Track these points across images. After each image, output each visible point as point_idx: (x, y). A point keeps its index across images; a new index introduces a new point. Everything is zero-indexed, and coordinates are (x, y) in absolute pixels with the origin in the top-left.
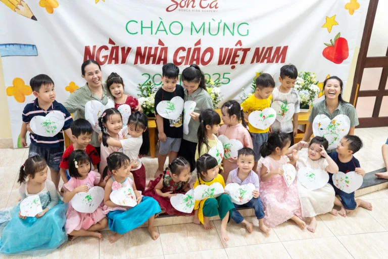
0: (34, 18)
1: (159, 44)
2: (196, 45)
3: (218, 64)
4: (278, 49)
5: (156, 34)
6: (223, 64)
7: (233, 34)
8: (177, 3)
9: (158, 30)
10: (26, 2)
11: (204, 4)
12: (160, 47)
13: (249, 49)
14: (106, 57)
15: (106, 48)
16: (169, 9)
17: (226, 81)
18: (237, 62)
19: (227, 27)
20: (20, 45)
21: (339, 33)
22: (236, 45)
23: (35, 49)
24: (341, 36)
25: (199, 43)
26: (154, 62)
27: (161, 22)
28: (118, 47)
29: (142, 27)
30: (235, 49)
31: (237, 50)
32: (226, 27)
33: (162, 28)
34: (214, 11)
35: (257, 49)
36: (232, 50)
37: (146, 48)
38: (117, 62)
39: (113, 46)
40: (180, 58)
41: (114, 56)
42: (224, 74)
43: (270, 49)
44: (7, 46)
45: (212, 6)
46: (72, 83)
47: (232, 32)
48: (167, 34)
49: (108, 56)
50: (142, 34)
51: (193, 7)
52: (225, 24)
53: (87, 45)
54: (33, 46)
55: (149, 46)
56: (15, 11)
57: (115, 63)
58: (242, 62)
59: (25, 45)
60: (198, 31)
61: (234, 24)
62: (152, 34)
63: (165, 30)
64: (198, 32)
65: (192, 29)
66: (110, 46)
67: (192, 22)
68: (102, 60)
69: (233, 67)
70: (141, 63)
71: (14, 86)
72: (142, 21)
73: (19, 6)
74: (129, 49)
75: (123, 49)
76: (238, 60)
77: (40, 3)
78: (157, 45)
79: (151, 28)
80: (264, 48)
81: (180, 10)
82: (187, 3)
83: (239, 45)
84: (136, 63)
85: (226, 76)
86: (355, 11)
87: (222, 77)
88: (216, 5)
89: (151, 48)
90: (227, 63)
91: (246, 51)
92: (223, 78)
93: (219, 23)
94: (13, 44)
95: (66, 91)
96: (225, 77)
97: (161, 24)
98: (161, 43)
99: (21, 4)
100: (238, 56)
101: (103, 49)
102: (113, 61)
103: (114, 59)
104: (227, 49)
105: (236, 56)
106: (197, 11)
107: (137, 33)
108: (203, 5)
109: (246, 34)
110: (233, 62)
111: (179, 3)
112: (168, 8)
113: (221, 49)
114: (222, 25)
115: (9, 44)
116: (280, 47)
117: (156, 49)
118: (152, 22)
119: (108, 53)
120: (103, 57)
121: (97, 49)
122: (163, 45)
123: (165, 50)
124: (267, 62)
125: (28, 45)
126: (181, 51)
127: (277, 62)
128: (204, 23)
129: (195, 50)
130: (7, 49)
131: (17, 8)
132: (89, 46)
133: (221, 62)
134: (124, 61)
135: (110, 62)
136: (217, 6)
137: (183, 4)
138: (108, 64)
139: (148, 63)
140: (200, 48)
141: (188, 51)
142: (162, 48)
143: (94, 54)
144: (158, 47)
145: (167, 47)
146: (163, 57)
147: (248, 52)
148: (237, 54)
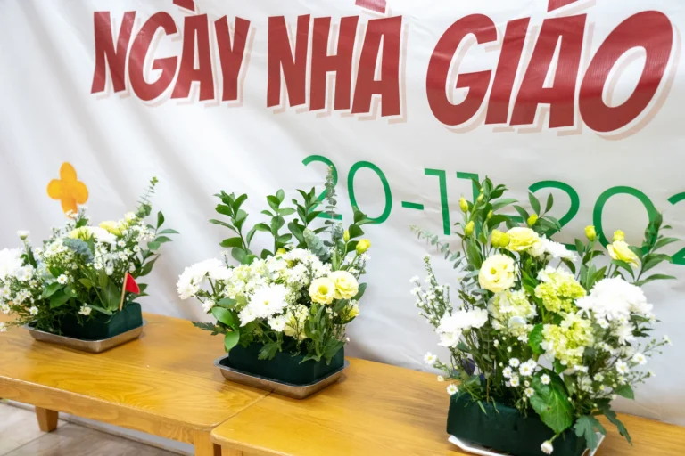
12: (365, 16)
14: (167, 64)
15: (163, 21)
26: (341, 103)
28: (204, 18)
37: (303, 21)
38: (207, 93)
39: (190, 13)
41: (196, 66)
49: (176, 58)
53: (99, 10)
55: (316, 12)
57: (202, 97)
66: (179, 15)
68: (151, 76)
70: (292, 104)
74: (242, 25)
75: (222, 24)
78: (352, 9)
84: (273, 99)
89: (323, 23)
101: (160, 29)
102: (195, 86)
103: (196, 75)
117: (349, 24)
119: (175, 46)
120: (157, 64)
121: (137, 30)
123: (387, 32)
126: (470, 37)
129: (550, 30)
132: (107, 14)
134: (231, 92)
135: (182, 90)
138: (175, 95)
140: (583, 17)
141: (506, 42)
142: (371, 22)
143: (122, 49)
144: (356, 18)
145: (398, 19)
146: (377, 76)
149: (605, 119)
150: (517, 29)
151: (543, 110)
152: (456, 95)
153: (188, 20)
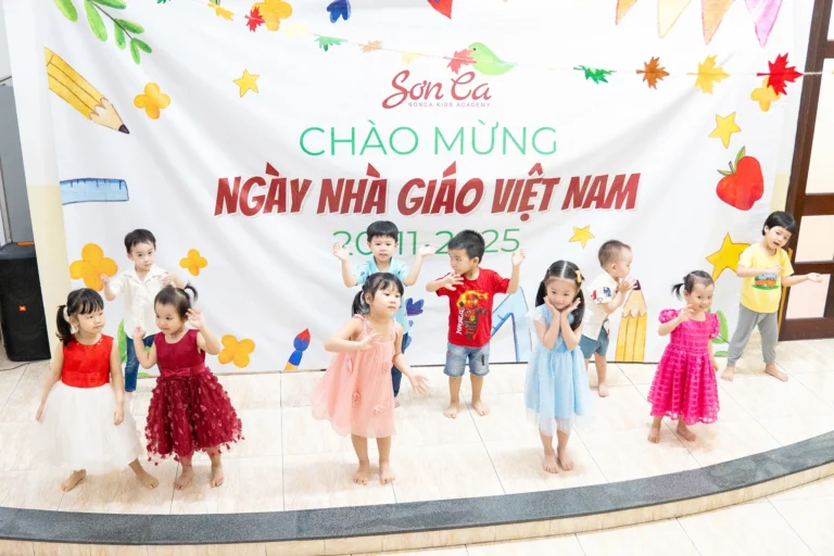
0: (123, 129)
1: (369, 174)
2: (446, 173)
3: (493, 212)
4: (620, 179)
5: (362, 153)
6: (503, 210)
7: (523, 151)
8: (404, 92)
9: (366, 145)
10: (111, 101)
11: (461, 90)
12: (371, 179)
13: (556, 181)
14: (260, 199)
15: (261, 182)
16: (389, 103)
17: (512, 245)
18: (532, 207)
19: (510, 135)
20: (97, 180)
21: (744, 148)
22: (531, 173)
23: (123, 187)
24: (748, 154)
25: (452, 169)
26: (357, 210)
27: (373, 129)
28: (285, 179)
29: (333, 141)
30: (528, 181)
31: (531, 183)
32: (507, 136)
33: (373, 140)
34: (483, 105)
35: (575, 181)
36: (520, 182)
37: (341, 182)
38: (282, 209)
39: (275, 177)
40: (412, 200)
41: (276, 198)
42: (507, 231)
43: (604, 179)
44: (75, 184)
45: (478, 94)
46: (193, 253)
47: (521, 145)
48: (385, 153)
49: (264, 196)
50: (333, 153)
51: (437, 97)
52: (506, 130)
53: (222, 177)
54: (120, 181)
55: (347, 177)
56: (91, 118)
57: (279, 211)
58: (544, 206)
59: (105, 180)
60: (449, 145)
61: (525, 129)
62: (353, 153)
63: (381, 146)
64: (449, 149)
65: (436, 141)
66: (269, 179)
67: (437, 129)
68: (252, 204)
69: (525, 218)
70: (331, 211)
71: (84, 260)
72: (333, 129)
73: (99, 109)
74: (307, 183)
75: (295, 183)
76: (536, 201)
77: (135, 102)
78: (365, 177)
79: (353, 141)
80: (588, 178)
81: (410, 104)
82: (425, 89)
83: (536, 173)
84: (321, 210)
85: (510, 235)
86: (772, 103)
87: (501, 236)
88: (486, 93)
90: (512, 209)
91: (551, 183)
92: (505, 239)
93: (493, 129)
94: (84, 180)
95: (180, 268)
96: (508, 237)
97: (373, 134)
98: (372, 171)
99: (101, 105)
100: (535, 194)
101: (256, 184)
102: (275, 207)
103: (276, 202)
104: (511, 182)
105: (529, 194)
106: (446, 105)
107: (323, 152)
108: (458, 94)
109: (551, 149)
110: (525, 207)
111: (409, 90)
112: (386, 101)
113: (499, 182)
114: (499, 133)
115: (78, 180)
116: (624, 176)
117: (363, 183)
118: (353, 129)
119: (264, 191)
120: (255, 198)
121: (242, 184)
122: (377, 175)
123: (381, 186)
124: (597, 207)
125: (110, 181)
126: (415, 186)
127: (618, 206)
128: (462, 129)
129: (444, 184)
130: (72, 189)
131: (94, 112)
132: (226, 179)
133: (497, 208)
134: (296, 208)
135: (268, 209)
136: (488, 95)
137: (417, 92)
138: (264, 212)
139: (345, 210)
140: (455, 180)
141: (429, 188)
142: (374, 182)
143: (235, 195)
144: (366, 181)
145: (385, 180)
146: (376, 199)
147: (555, 186)
148: (533, 190)
149: (463, 210)
150: (433, 184)
151: (443, 208)
152: (410, 205)
153: (273, 180)
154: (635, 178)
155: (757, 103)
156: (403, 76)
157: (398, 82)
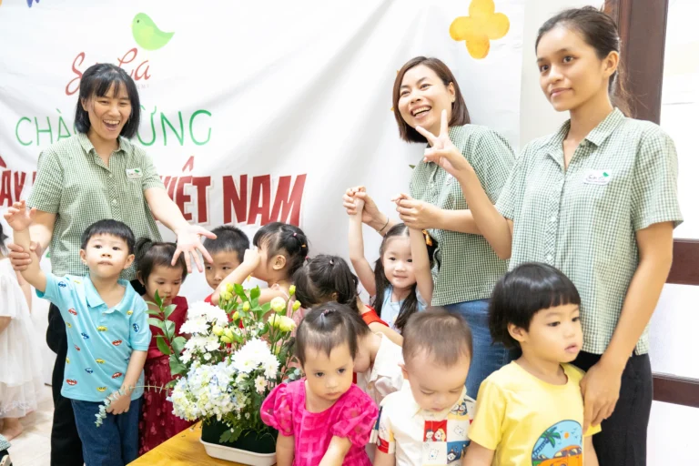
4: (284, 181)
7: (181, 141)
8: (81, 75)
9: (59, 136)
13: (208, 181)
16: (70, 90)
18: (190, 216)
19: (169, 123)
22: (184, 169)
27: (61, 119)
28: (10, 172)
29: (38, 131)
30: (181, 179)
31: (182, 182)
32: (165, 123)
33: (64, 130)
34: (144, 87)
35: (228, 181)
36: (174, 181)
39: (4, 169)
43: (263, 181)
45: (139, 74)
47: (180, 135)
50: (38, 144)
52: (163, 118)
58: (202, 216)
61: (180, 113)
72: (36, 119)
74: (24, 175)
75: (16, 175)
76: (192, 209)
79: (50, 131)
80: (244, 178)
83: (189, 167)
88: (146, 73)
91: (202, 183)
93: (153, 115)
97: (62, 123)
102: (6, 201)
103: (6, 196)
105: (183, 197)
107: (32, 142)
109: (206, 139)
112: (67, 87)
114: (157, 119)
116: (289, 178)
118: (48, 119)
136: (148, 75)
147: (207, 188)
148: (184, 194)
154: (301, 179)
155: (463, 43)
156: (81, 57)
157: (77, 67)
